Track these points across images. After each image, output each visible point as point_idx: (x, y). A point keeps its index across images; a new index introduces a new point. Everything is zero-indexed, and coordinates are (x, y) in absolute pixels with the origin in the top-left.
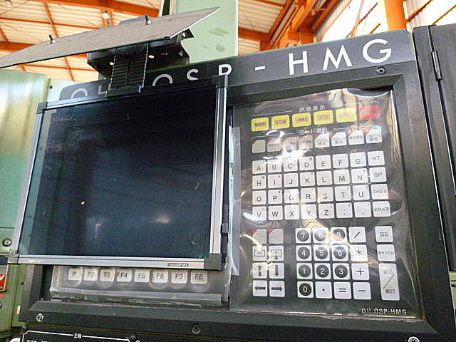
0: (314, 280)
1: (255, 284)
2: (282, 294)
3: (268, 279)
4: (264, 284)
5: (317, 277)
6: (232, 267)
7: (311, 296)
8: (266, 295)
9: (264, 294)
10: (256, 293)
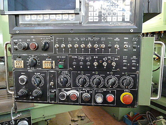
0: (107, 16)
1: (89, 18)
2: (97, 20)
3: (93, 16)
4: (92, 18)
5: (108, 15)
6: (82, 13)
7: (106, 21)
8: (93, 21)
9: (92, 21)
10: (90, 21)
